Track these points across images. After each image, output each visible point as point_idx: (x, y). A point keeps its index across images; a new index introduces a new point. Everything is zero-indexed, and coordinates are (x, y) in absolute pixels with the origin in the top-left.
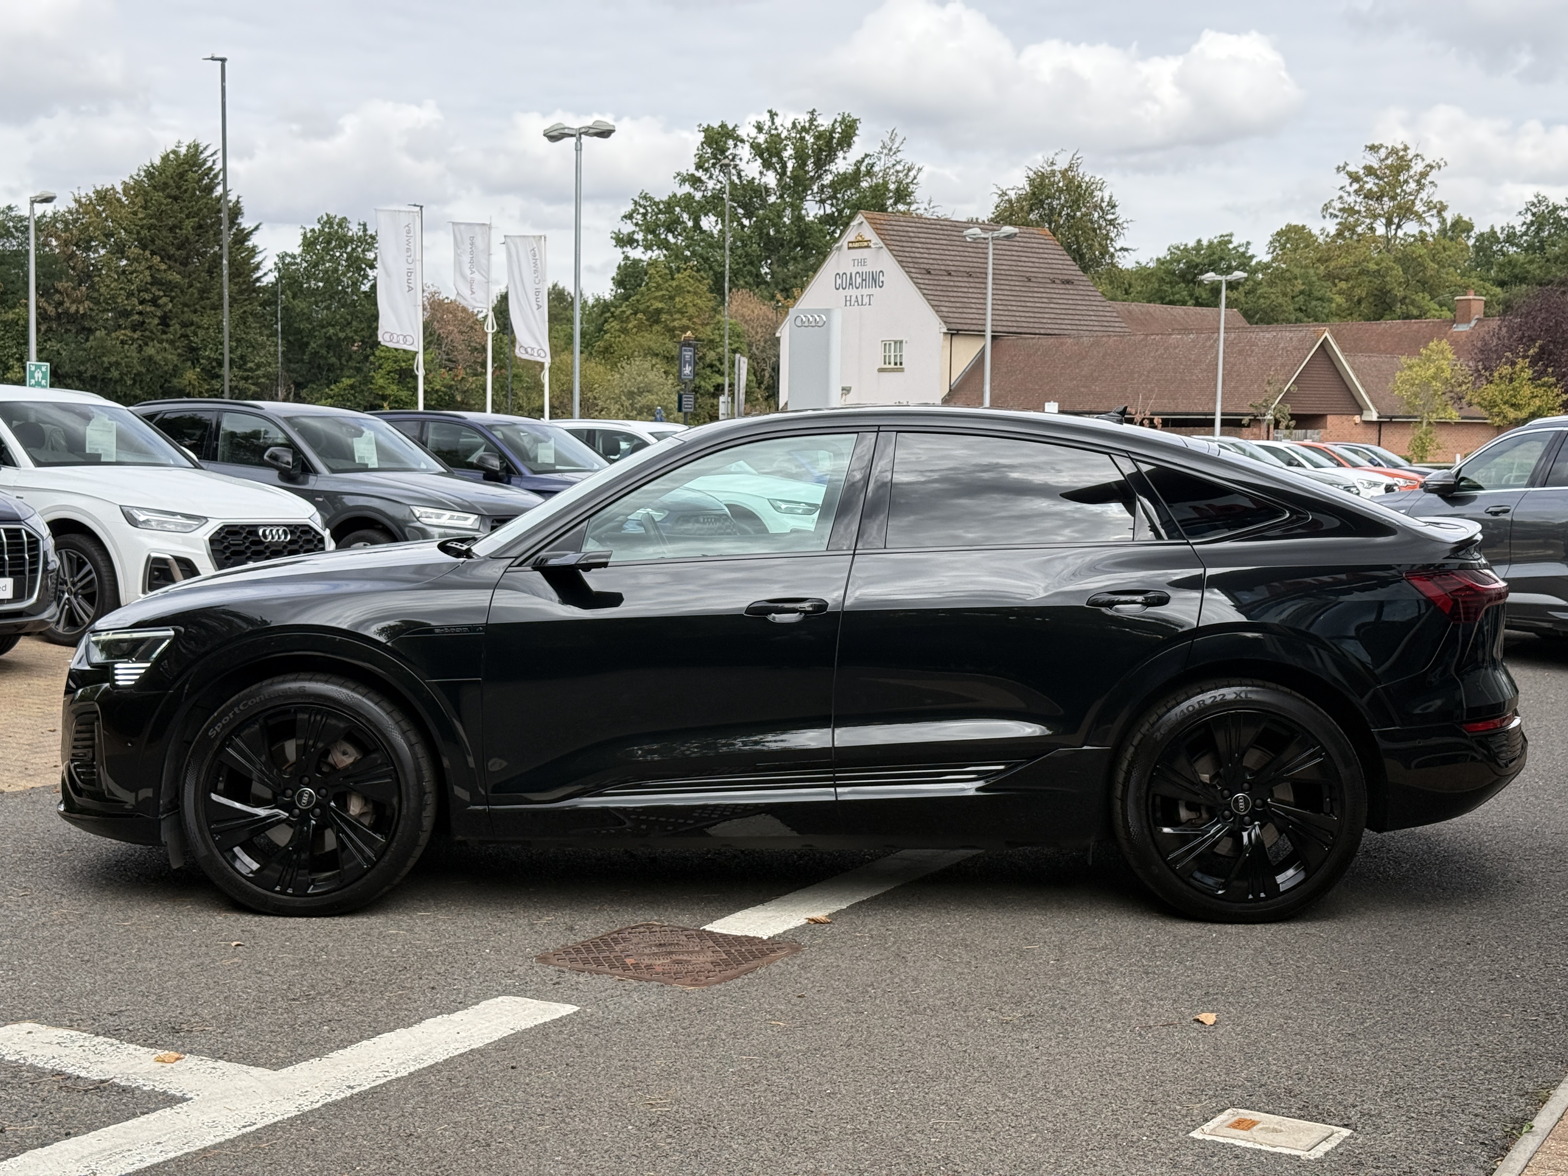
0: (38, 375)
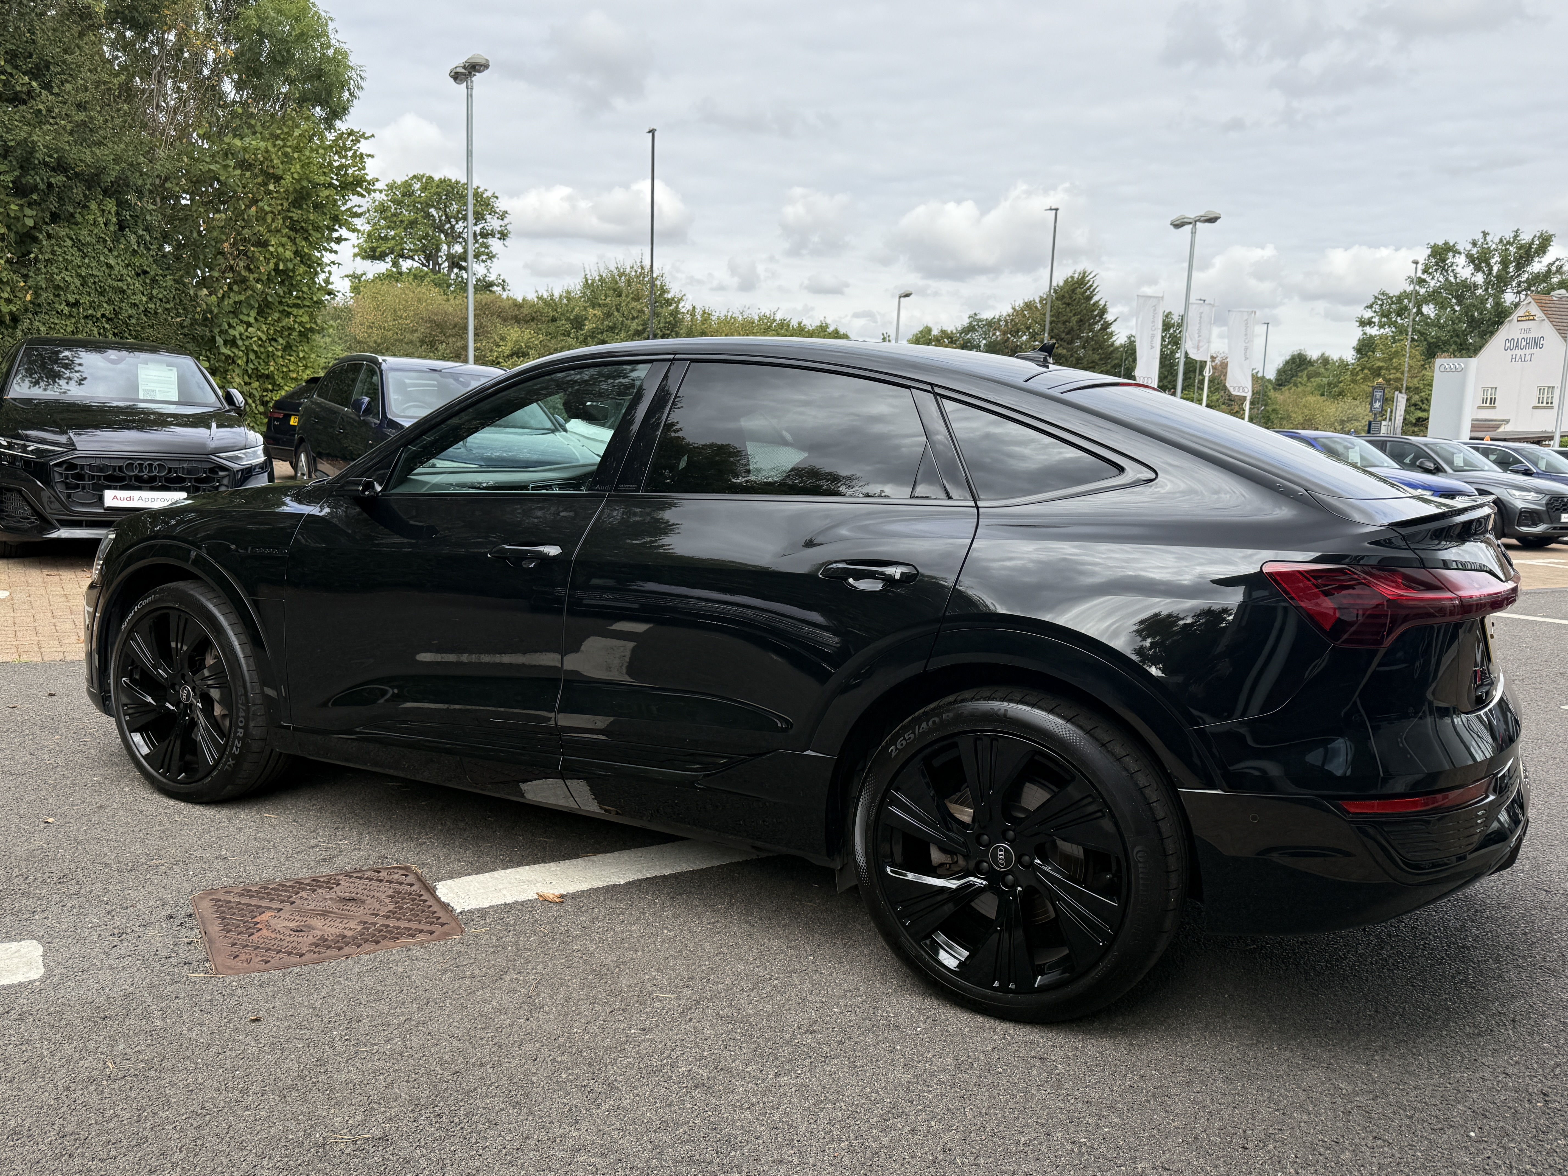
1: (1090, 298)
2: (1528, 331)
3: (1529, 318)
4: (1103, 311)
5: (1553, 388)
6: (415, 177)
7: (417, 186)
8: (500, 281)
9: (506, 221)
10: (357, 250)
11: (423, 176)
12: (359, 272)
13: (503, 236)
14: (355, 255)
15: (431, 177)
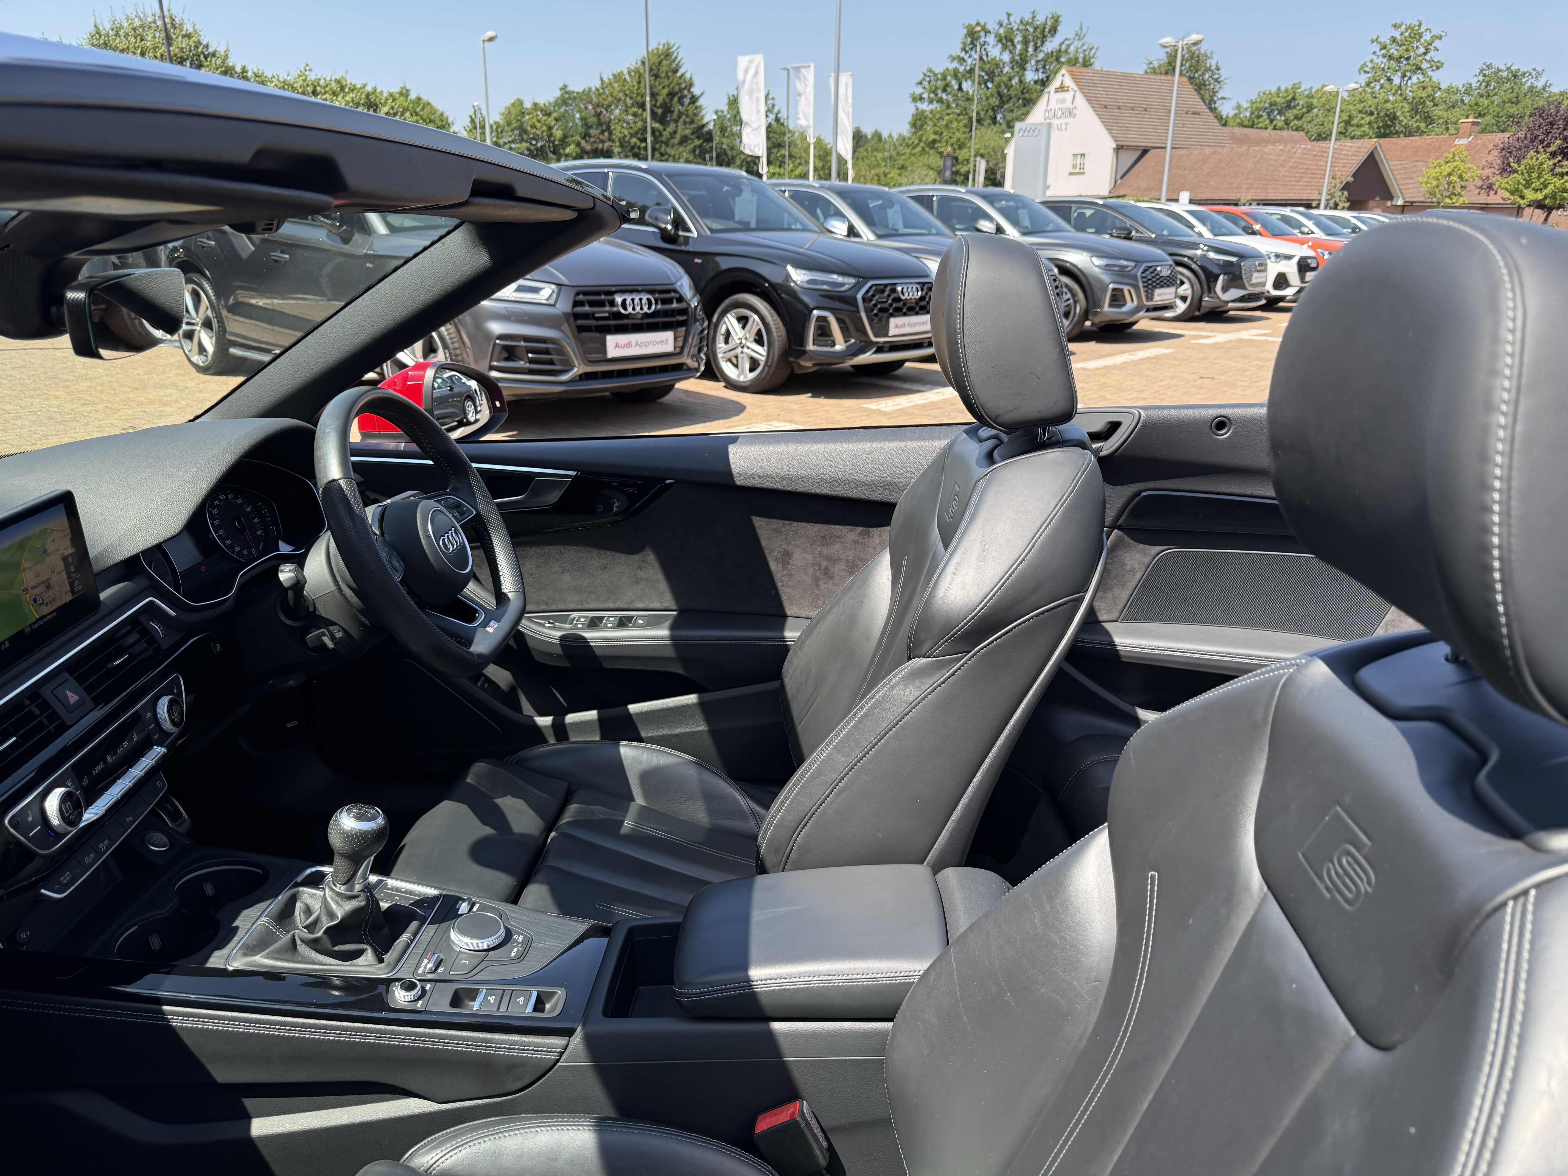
1: (675, 71)
2: (1063, 101)
3: (1062, 89)
4: (691, 85)
5: (1084, 155)
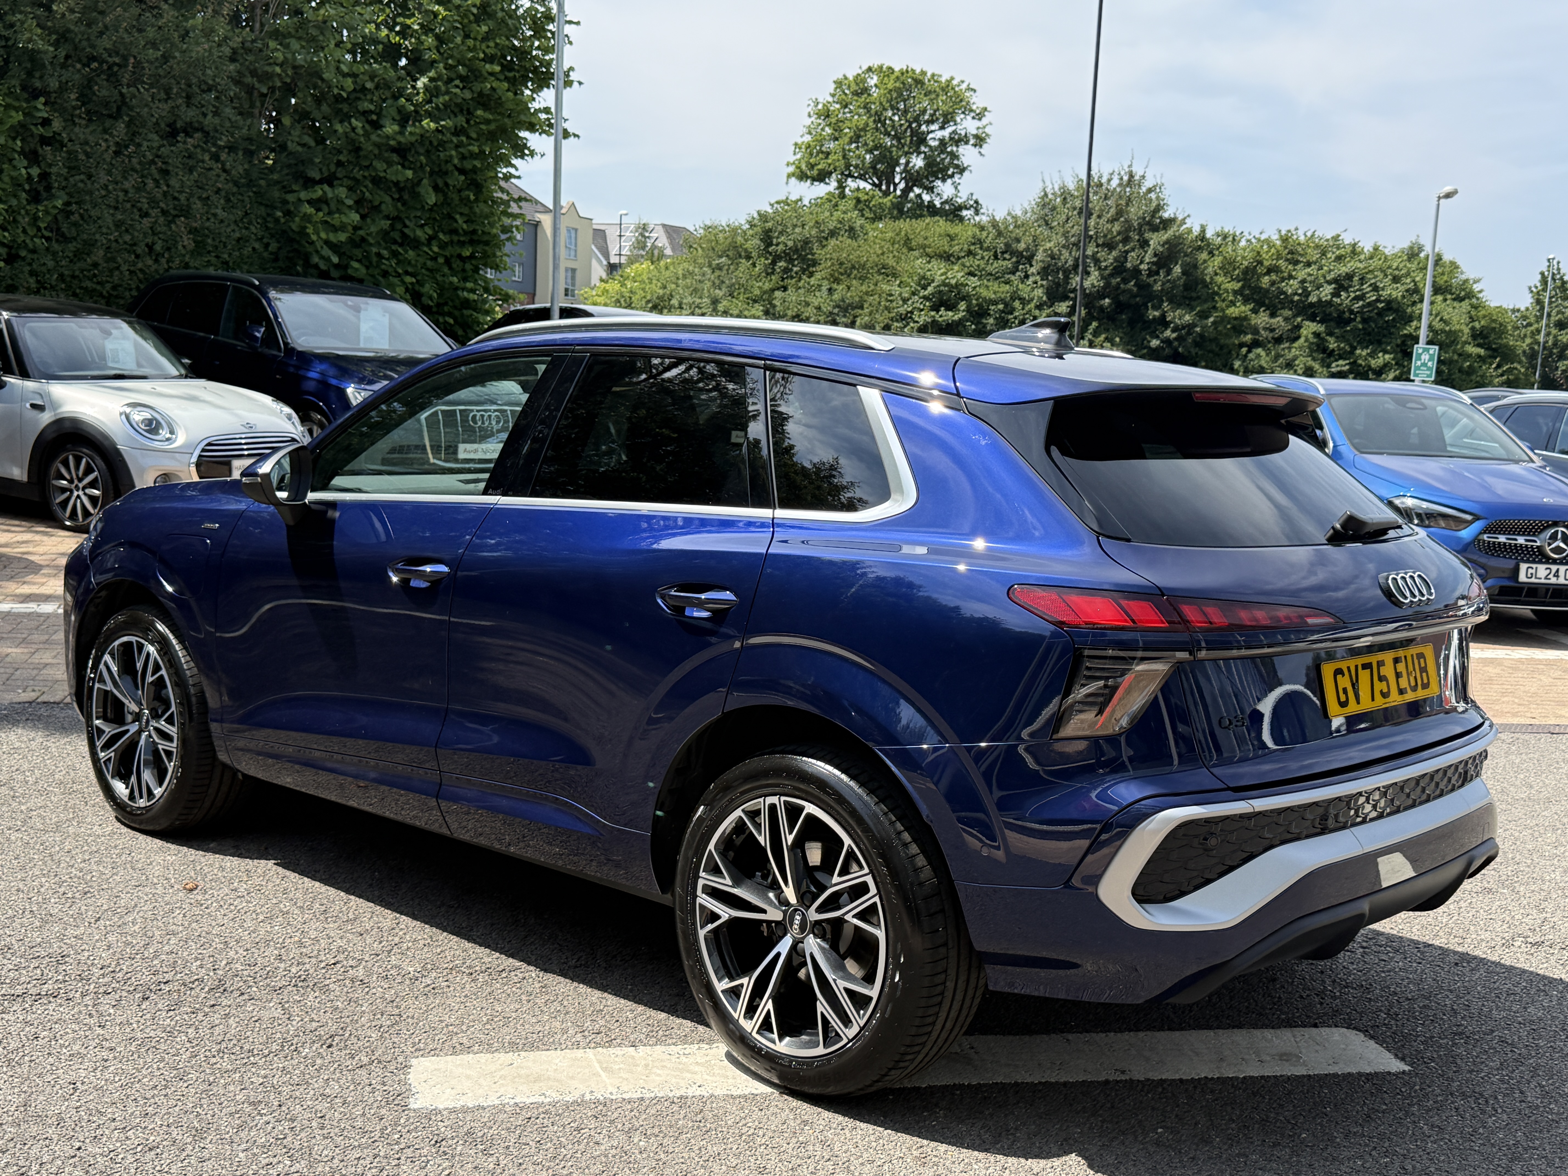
0: (1425, 357)
6: (870, 69)
7: (873, 81)
8: (972, 203)
9: (985, 121)
10: (791, 169)
11: (881, 67)
12: (793, 197)
13: (980, 140)
14: (789, 176)
15: (890, 68)
